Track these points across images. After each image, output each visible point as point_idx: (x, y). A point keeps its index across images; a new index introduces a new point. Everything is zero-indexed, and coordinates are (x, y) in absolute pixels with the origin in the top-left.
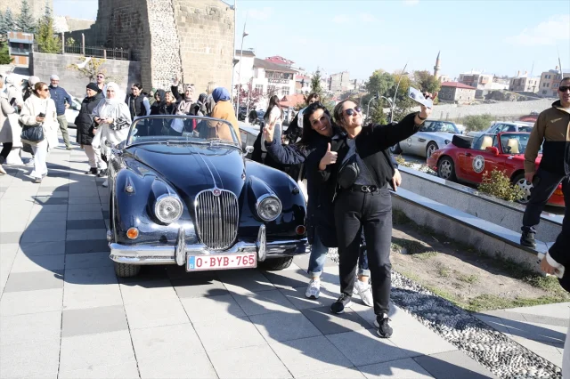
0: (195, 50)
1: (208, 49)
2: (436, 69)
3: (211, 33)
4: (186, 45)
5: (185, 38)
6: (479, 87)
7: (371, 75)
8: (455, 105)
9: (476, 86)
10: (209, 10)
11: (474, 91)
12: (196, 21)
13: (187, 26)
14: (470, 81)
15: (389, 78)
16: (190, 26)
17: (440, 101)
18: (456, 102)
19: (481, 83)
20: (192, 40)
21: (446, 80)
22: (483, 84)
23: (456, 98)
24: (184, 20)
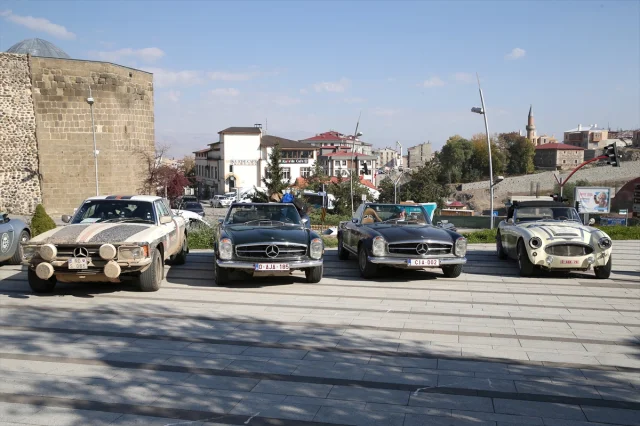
0: (81, 130)
1: (100, 128)
2: (529, 129)
3: (103, 106)
4: (67, 124)
5: (64, 115)
6: (591, 146)
7: (445, 144)
8: (557, 173)
9: (586, 145)
10: (97, 78)
11: (582, 153)
12: (79, 93)
13: (65, 101)
14: (577, 140)
15: (465, 145)
16: (70, 99)
17: (536, 169)
18: (559, 168)
19: (592, 141)
20: (75, 117)
21: (547, 142)
22: (596, 142)
23: (558, 162)
24: (60, 92)
